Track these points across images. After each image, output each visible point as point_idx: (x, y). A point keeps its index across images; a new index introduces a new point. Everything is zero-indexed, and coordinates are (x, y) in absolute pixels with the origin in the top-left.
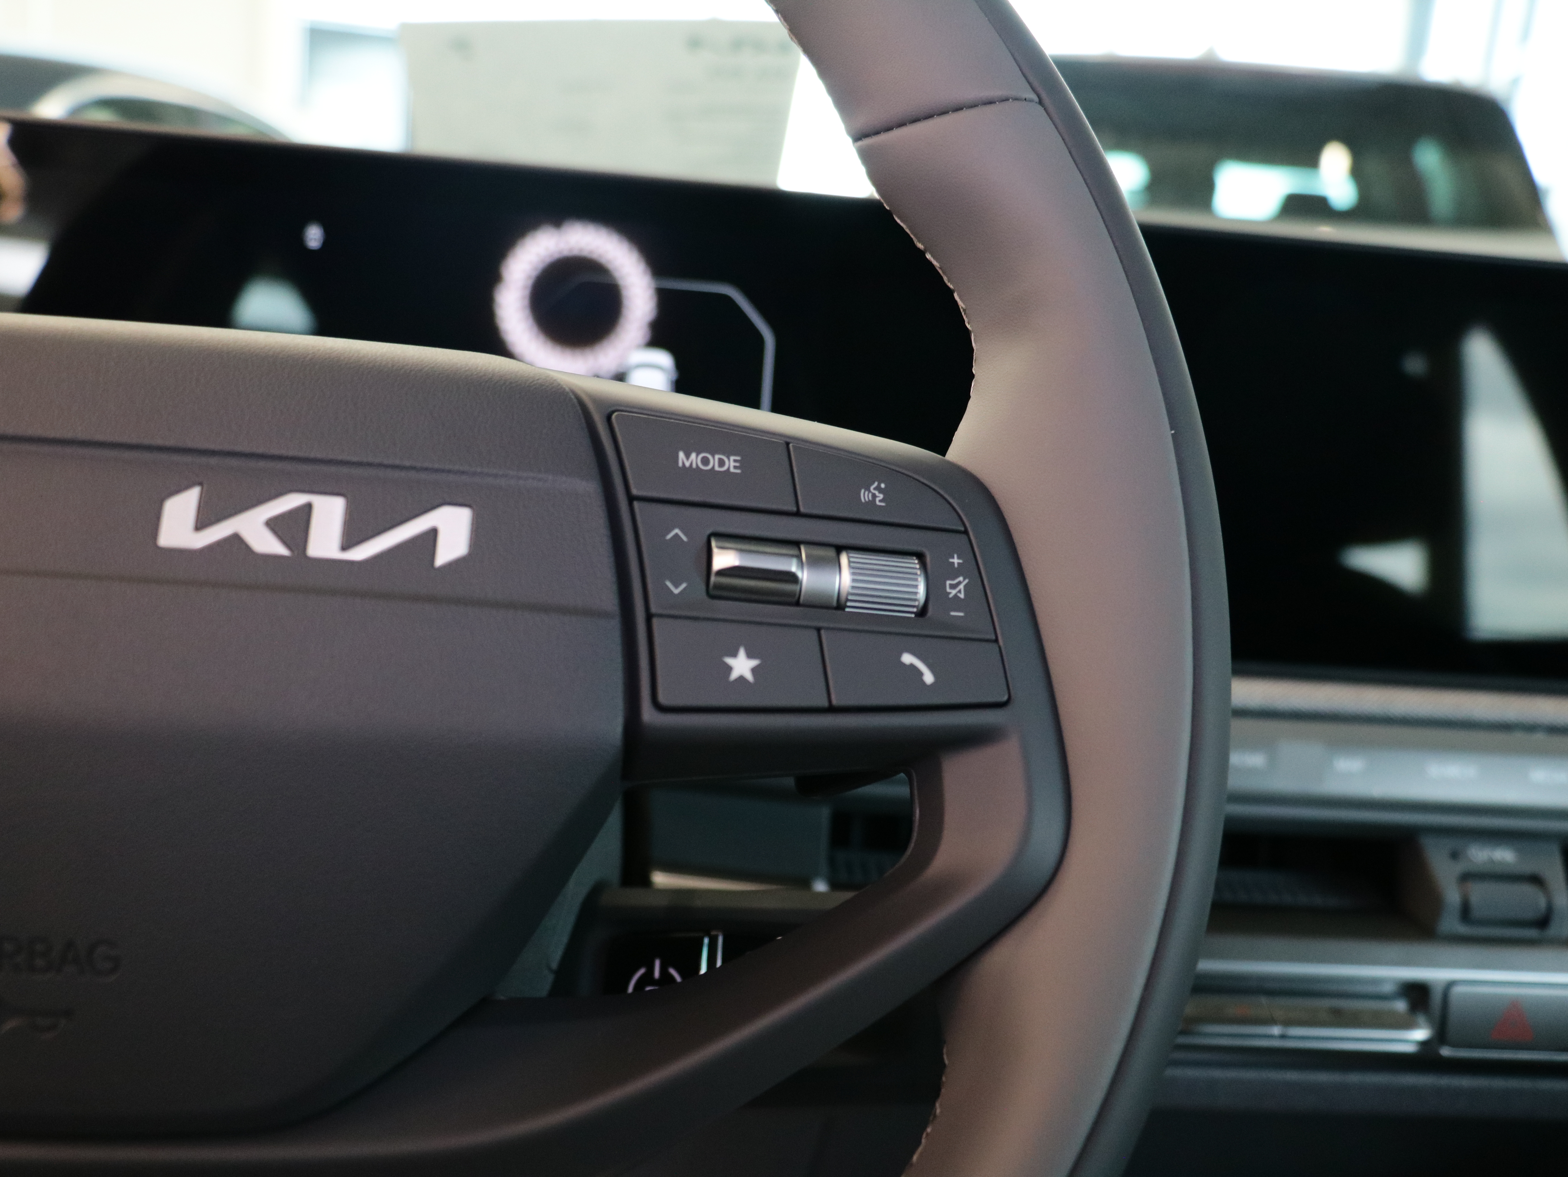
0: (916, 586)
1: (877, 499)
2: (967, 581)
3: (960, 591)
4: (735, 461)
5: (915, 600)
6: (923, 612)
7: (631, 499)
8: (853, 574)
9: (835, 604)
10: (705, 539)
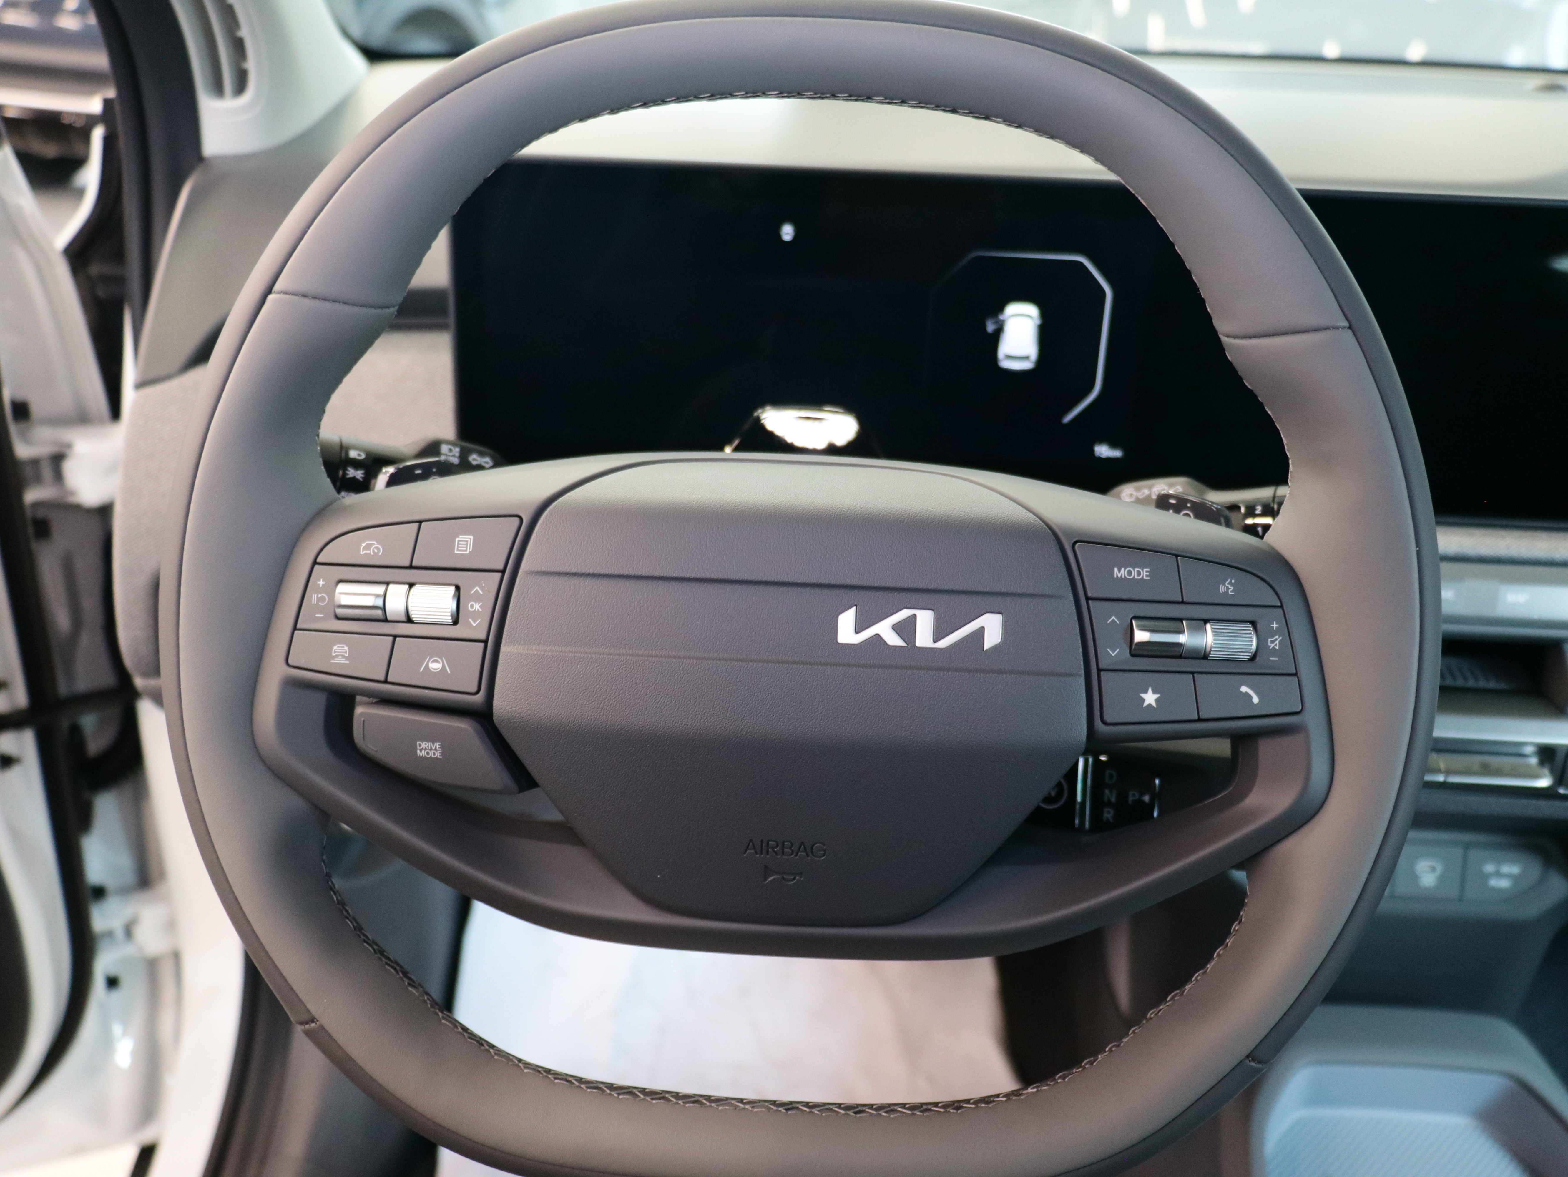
0: (1252, 641)
1: (1230, 590)
2: (1281, 638)
3: (1276, 645)
4: (1147, 572)
5: (1251, 649)
6: (1253, 658)
7: (1088, 599)
8: (1215, 636)
9: (1202, 656)
10: (1129, 620)
